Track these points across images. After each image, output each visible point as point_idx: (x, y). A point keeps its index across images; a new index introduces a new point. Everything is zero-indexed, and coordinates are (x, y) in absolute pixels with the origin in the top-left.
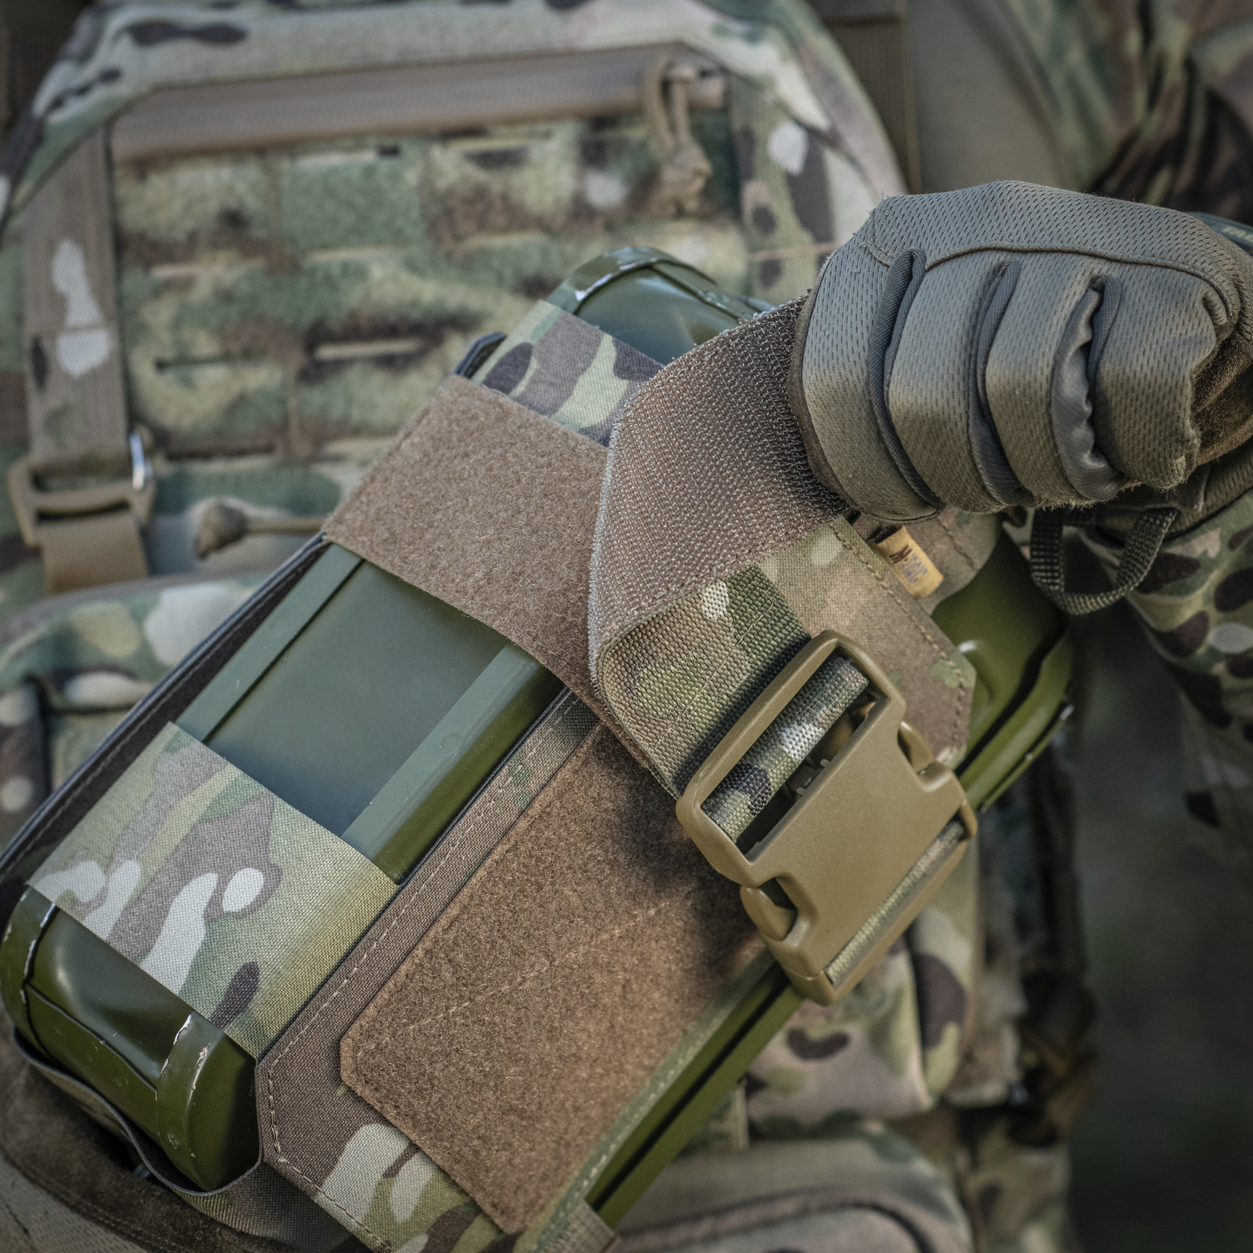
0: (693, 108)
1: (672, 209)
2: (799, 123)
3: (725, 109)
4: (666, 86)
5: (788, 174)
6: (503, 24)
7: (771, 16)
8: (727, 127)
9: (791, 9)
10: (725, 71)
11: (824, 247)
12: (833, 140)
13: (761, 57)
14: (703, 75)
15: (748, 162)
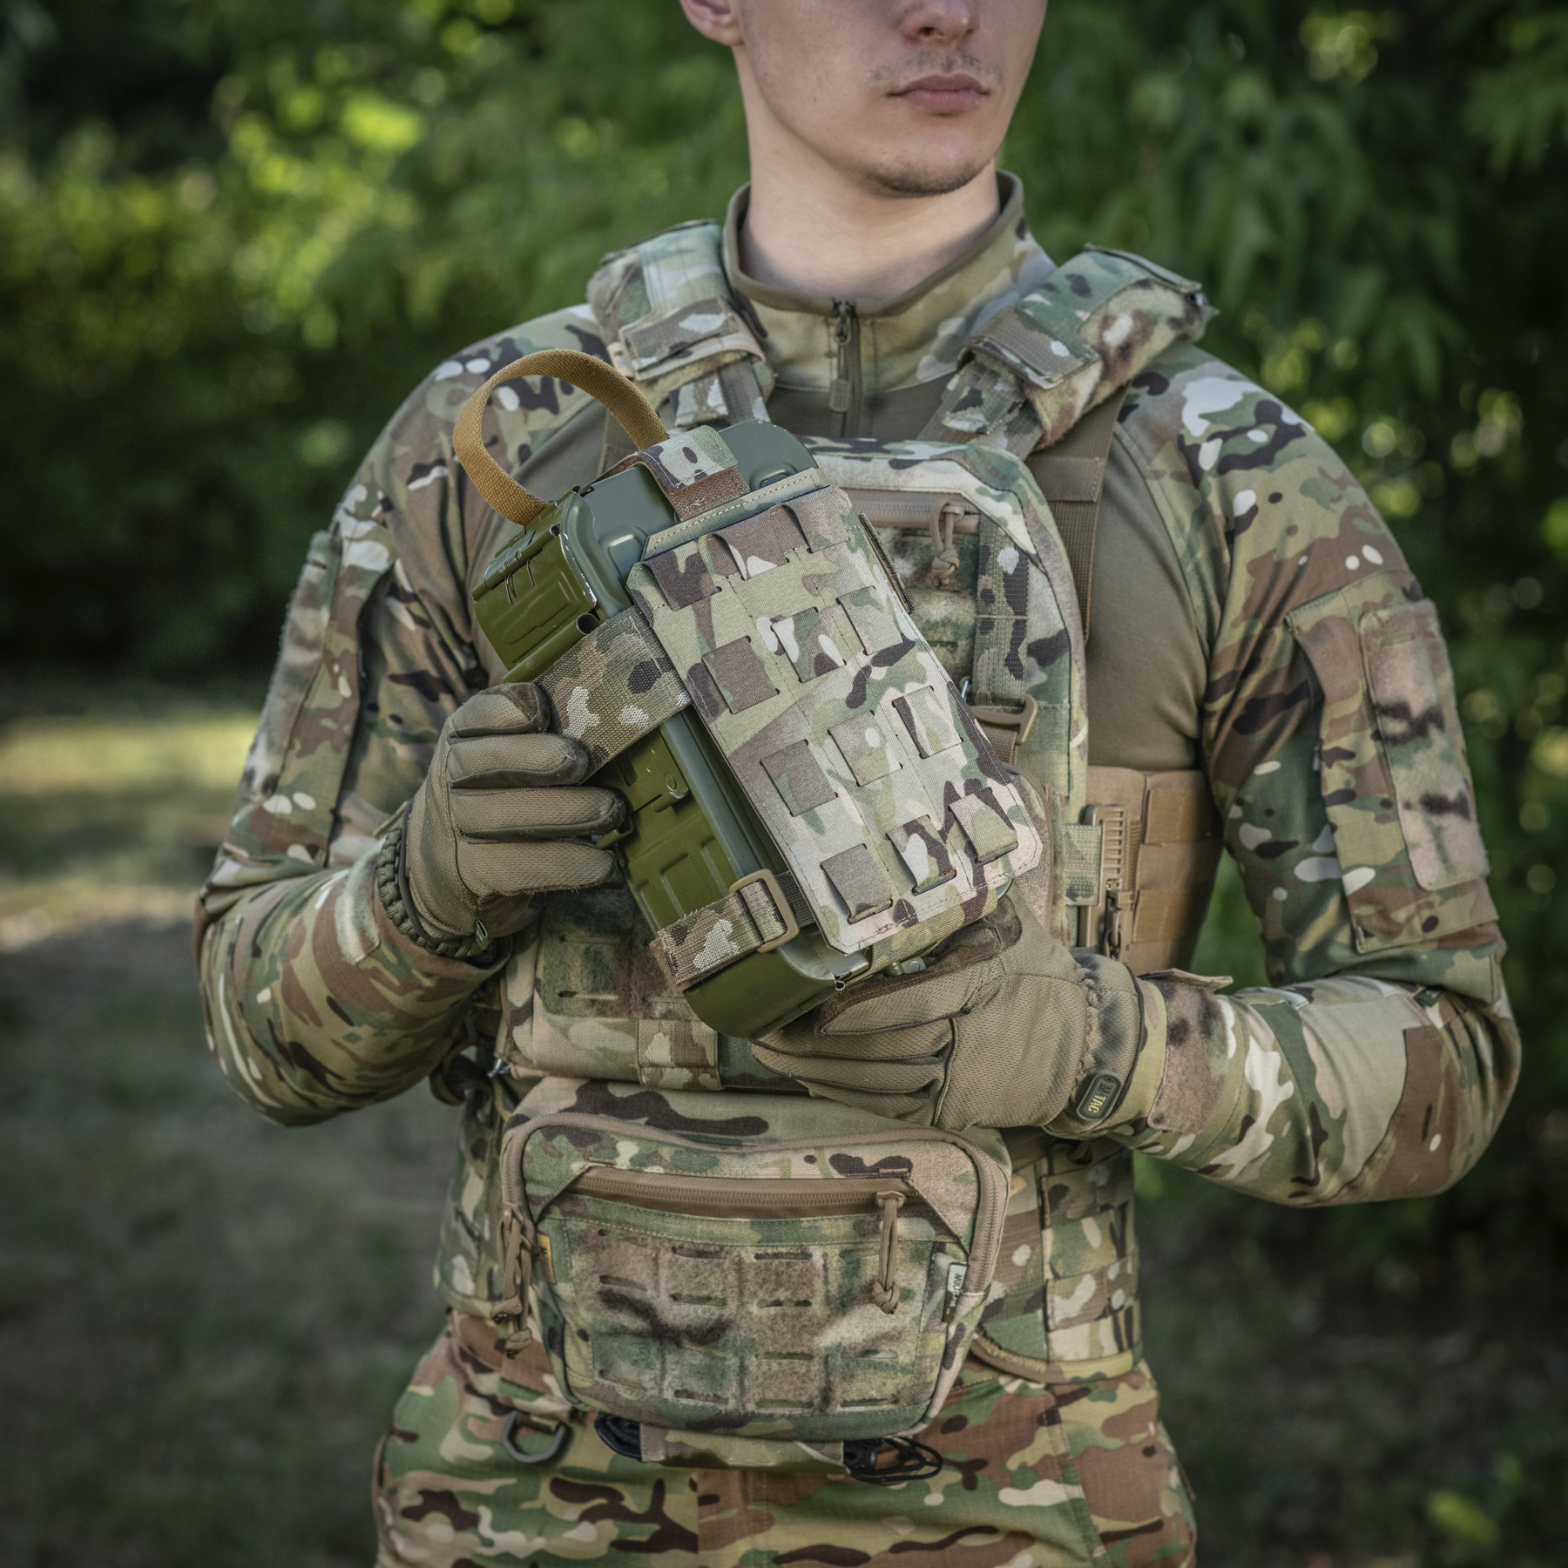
0: (956, 531)
1: (936, 583)
2: (1016, 547)
3: (977, 535)
4: (944, 515)
5: (1006, 574)
6: (862, 473)
7: (1013, 489)
8: (976, 546)
9: (1026, 487)
10: (980, 513)
11: (1019, 617)
12: (1036, 560)
13: (1002, 509)
14: (967, 513)
15: (984, 564)
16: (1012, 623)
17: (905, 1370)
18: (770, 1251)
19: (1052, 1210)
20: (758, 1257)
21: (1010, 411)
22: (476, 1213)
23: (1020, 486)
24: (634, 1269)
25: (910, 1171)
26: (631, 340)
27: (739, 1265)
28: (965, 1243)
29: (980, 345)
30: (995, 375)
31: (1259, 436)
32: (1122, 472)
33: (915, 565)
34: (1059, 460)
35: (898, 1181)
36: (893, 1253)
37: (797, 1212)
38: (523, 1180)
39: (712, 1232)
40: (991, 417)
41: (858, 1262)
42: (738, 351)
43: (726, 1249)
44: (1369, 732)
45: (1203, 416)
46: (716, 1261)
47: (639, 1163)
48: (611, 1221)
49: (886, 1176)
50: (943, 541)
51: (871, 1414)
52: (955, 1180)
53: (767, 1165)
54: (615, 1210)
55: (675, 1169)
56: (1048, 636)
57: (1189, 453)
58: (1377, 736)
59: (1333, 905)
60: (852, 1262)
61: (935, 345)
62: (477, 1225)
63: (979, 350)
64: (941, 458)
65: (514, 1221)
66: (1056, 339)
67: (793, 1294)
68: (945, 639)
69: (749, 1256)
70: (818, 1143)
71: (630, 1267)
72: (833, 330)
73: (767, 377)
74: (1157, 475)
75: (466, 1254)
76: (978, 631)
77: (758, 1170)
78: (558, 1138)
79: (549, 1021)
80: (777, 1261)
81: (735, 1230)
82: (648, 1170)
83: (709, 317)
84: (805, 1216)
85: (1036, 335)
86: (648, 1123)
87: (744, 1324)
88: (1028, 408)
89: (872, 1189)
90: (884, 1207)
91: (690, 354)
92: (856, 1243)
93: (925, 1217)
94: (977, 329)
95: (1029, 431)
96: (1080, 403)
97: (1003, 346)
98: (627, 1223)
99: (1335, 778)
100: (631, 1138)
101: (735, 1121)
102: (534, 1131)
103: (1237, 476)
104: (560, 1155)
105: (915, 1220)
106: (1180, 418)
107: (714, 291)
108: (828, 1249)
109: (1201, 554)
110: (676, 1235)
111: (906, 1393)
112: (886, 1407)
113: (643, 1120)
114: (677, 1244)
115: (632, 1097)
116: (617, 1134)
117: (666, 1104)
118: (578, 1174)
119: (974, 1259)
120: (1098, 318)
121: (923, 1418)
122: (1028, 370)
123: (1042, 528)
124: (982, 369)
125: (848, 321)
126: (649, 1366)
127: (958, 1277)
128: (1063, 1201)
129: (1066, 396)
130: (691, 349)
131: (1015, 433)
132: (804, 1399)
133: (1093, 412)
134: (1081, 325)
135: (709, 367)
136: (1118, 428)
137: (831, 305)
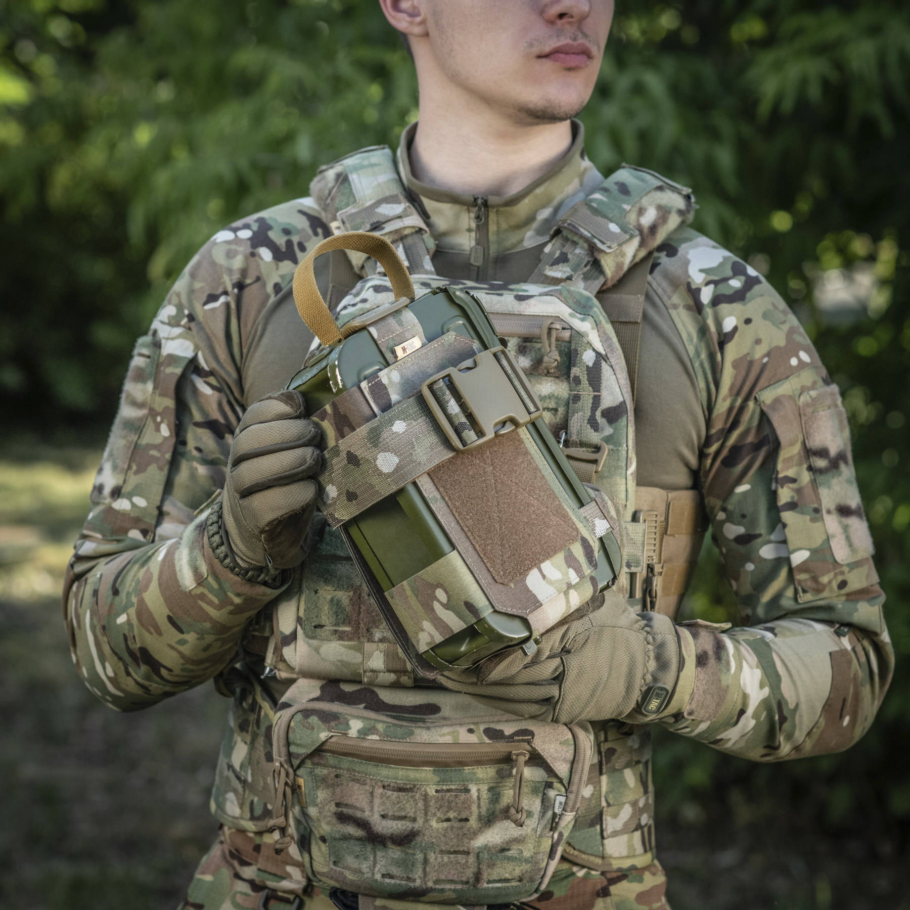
0: (557, 340)
1: (545, 372)
2: (594, 350)
3: (570, 342)
4: (550, 329)
5: (588, 367)
6: (498, 302)
7: (591, 314)
8: (569, 348)
9: (599, 313)
10: (571, 328)
11: (596, 393)
12: (605, 358)
13: (584, 326)
14: (563, 329)
15: (575, 360)
16: (591, 397)
17: (527, 861)
18: (444, 788)
19: (607, 763)
20: (437, 791)
21: (586, 266)
22: (242, 766)
23: (595, 312)
24: (358, 799)
25: (533, 738)
26: (345, 219)
27: (426, 796)
28: (565, 782)
29: (566, 225)
30: (575, 244)
31: (736, 283)
32: (653, 304)
33: (532, 360)
34: (615, 297)
35: (526, 744)
36: (522, 788)
37: (462, 764)
38: (288, 744)
39: (409, 776)
40: (575, 269)
41: (499, 794)
42: (413, 227)
43: (418, 786)
44: (805, 466)
45: (702, 271)
46: (410, 794)
47: (363, 733)
48: (343, 769)
49: (519, 741)
50: (550, 346)
51: (505, 888)
52: (561, 743)
53: (444, 735)
54: (346, 762)
55: (386, 737)
56: (614, 405)
57: (694, 293)
58: (810, 468)
59: (784, 573)
60: (495, 794)
61: (535, 225)
62: (242, 773)
63: (565, 228)
64: (546, 294)
65: (282, 769)
66: (612, 221)
67: (458, 814)
68: (551, 407)
69: (431, 791)
70: (475, 720)
71: (355, 797)
72: (473, 215)
73: (431, 244)
74: (675, 307)
75: (235, 791)
76: (571, 402)
77: (439, 738)
78: (312, 718)
79: (308, 643)
80: (448, 794)
81: (423, 775)
82: (369, 738)
83: (394, 206)
84: (467, 766)
85: (600, 219)
86: (365, 708)
87: (427, 833)
88: (596, 265)
89: (509, 750)
90: (517, 760)
91: (383, 229)
92: (498, 783)
93: (540, 766)
94: (561, 215)
95: (597, 278)
96: (627, 261)
97: (579, 225)
98: (354, 770)
99: (785, 495)
100: (358, 717)
101: (420, 706)
102: (296, 713)
103: (724, 308)
104: (313, 728)
105: (535, 768)
106: (687, 271)
107: (395, 190)
108: (481, 786)
109: (704, 356)
110: (386, 778)
111: (527, 875)
112: (514, 884)
113: (363, 706)
114: (386, 784)
115: (355, 691)
116: (348, 715)
117: (377, 695)
118: (324, 740)
119: (571, 792)
120: (636, 209)
121: (536, 891)
122: (596, 241)
123: (609, 338)
124: (566, 239)
125: (483, 209)
126: (366, 859)
127: (561, 803)
128: (613, 758)
129: (619, 257)
130: (384, 226)
131: (588, 279)
132: (464, 879)
133: (635, 267)
134: (626, 213)
135: (396, 237)
136: (649, 278)
137: (472, 199)
